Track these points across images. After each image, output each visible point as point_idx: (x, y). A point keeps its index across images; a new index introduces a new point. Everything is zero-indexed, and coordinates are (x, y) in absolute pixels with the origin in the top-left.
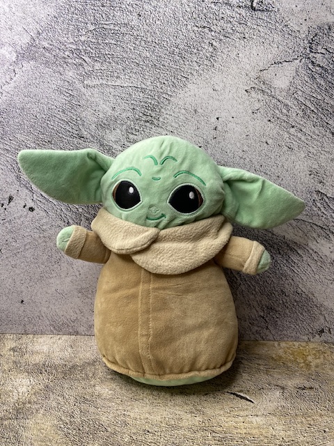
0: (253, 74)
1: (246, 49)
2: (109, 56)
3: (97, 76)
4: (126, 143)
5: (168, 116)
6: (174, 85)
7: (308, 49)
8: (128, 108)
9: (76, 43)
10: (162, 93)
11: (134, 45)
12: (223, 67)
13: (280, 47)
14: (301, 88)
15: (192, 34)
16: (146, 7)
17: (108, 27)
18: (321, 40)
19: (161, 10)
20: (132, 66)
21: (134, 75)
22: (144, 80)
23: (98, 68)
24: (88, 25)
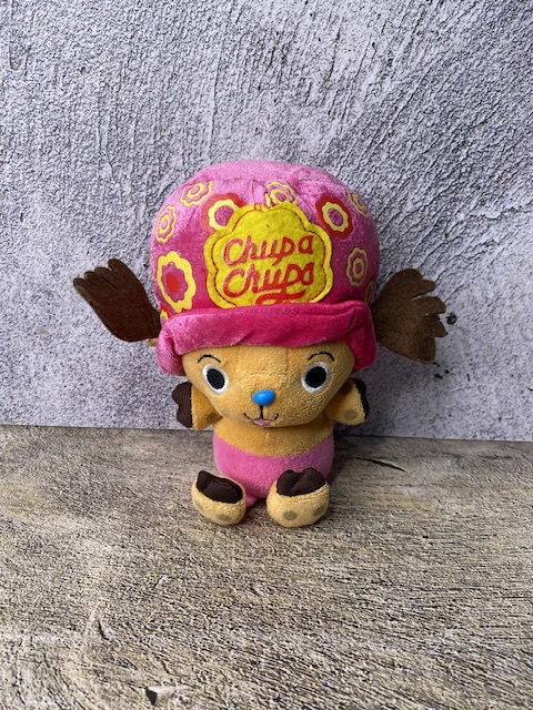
2: (158, 138)
3: (196, 164)
4: (326, 108)
5: (275, 12)
8: (258, 102)
9: (136, 203)
10: (228, 22)
11: (138, 84)
16: (67, 56)
17: (105, 136)
19: (73, 24)
20: (176, 88)
21: (194, 86)
22: (203, 63)
23: (182, 161)
24: (103, 177)
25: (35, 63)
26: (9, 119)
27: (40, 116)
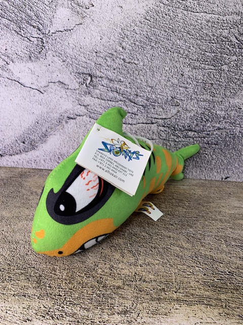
0: (88, 21)
1: (94, 43)
2: (214, 42)
3: (227, 23)
6: (157, 13)
7: (44, 41)
10: (168, 5)
11: (190, 50)
12: (114, 28)
13: (67, 44)
14: (46, 7)
15: (139, 57)
16: (176, 81)
17: (210, 67)
18: (35, 49)
19: (164, 78)
20: (193, 32)
21: (193, 23)
22: (184, 18)
23: (225, 30)
24: (227, 69)
25: (178, 96)
26: (199, 109)
27: (199, 96)
